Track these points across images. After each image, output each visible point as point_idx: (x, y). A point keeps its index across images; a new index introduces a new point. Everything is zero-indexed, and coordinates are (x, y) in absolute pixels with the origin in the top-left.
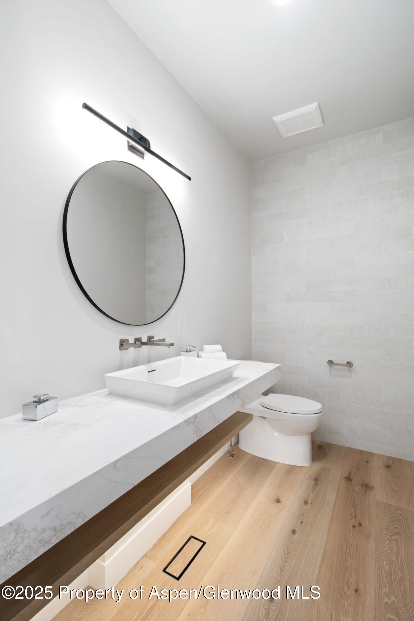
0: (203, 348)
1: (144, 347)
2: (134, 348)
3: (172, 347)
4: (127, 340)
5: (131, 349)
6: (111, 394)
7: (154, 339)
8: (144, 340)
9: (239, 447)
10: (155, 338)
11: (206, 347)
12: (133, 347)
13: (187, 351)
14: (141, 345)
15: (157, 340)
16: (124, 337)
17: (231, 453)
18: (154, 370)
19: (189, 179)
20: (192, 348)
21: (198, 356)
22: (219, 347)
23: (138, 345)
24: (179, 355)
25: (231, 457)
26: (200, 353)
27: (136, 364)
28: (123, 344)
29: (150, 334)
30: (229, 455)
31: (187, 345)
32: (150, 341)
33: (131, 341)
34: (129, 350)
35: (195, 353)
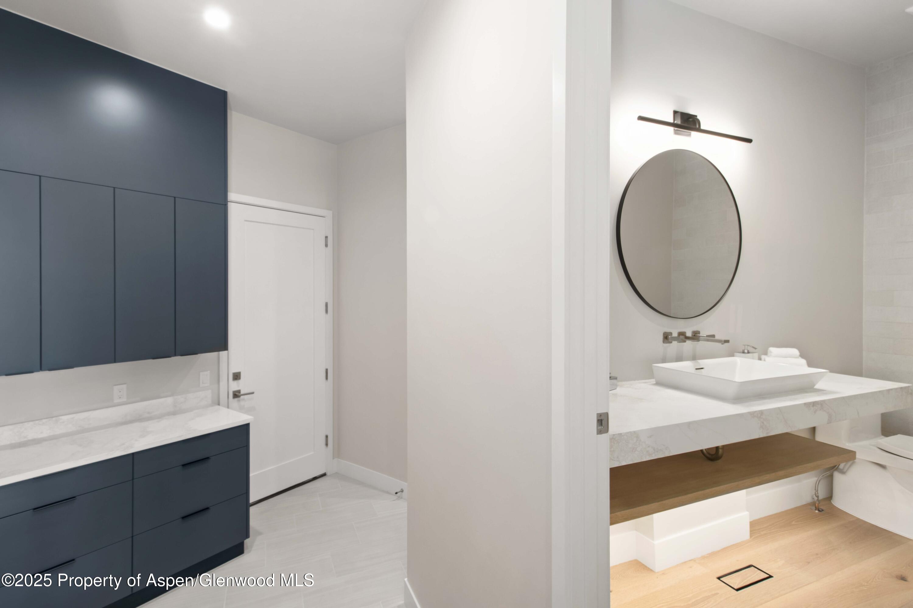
0: (768, 351)
1: (689, 343)
2: (678, 342)
3: (726, 344)
4: (671, 334)
5: (675, 343)
6: (659, 384)
7: (699, 334)
8: (689, 334)
9: (832, 503)
10: (701, 333)
11: (772, 349)
12: (676, 341)
13: (743, 352)
14: (685, 340)
15: (705, 336)
16: (668, 330)
17: (817, 505)
18: (702, 368)
19: (749, 141)
20: (751, 350)
21: (760, 359)
22: (795, 352)
23: (682, 339)
24: (732, 355)
25: (817, 511)
26: (763, 357)
27: (679, 359)
28: (667, 338)
29: (695, 329)
30: (814, 508)
31: (743, 345)
32: (695, 336)
33: (675, 334)
34: (671, 344)
35: (756, 355)
